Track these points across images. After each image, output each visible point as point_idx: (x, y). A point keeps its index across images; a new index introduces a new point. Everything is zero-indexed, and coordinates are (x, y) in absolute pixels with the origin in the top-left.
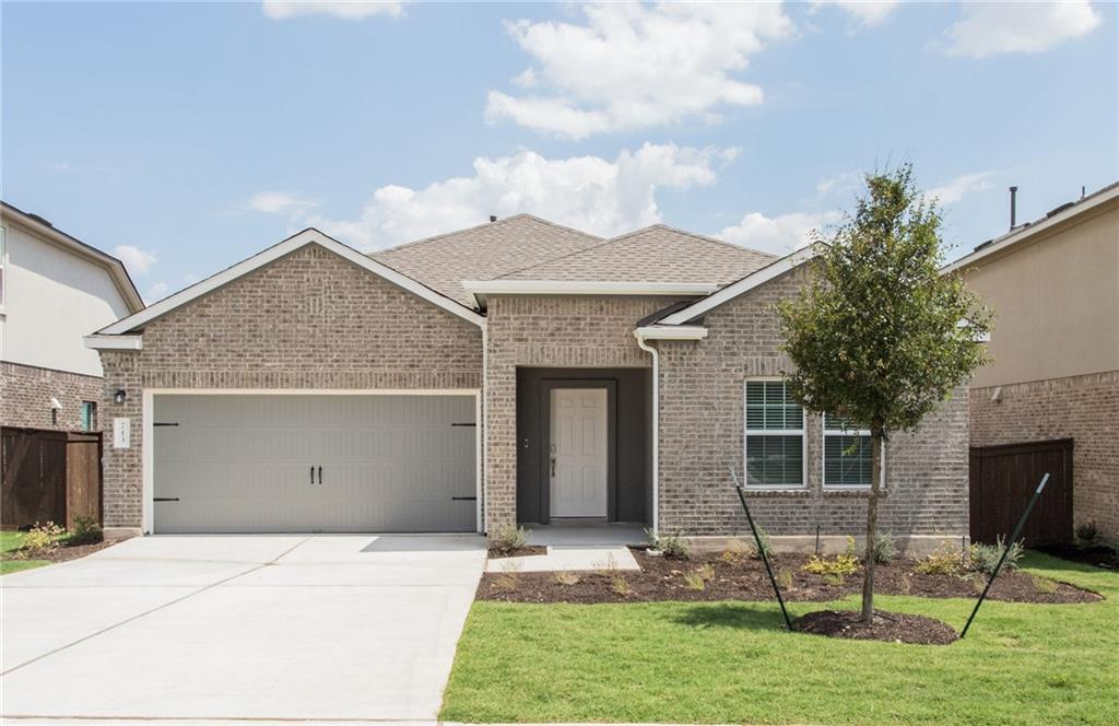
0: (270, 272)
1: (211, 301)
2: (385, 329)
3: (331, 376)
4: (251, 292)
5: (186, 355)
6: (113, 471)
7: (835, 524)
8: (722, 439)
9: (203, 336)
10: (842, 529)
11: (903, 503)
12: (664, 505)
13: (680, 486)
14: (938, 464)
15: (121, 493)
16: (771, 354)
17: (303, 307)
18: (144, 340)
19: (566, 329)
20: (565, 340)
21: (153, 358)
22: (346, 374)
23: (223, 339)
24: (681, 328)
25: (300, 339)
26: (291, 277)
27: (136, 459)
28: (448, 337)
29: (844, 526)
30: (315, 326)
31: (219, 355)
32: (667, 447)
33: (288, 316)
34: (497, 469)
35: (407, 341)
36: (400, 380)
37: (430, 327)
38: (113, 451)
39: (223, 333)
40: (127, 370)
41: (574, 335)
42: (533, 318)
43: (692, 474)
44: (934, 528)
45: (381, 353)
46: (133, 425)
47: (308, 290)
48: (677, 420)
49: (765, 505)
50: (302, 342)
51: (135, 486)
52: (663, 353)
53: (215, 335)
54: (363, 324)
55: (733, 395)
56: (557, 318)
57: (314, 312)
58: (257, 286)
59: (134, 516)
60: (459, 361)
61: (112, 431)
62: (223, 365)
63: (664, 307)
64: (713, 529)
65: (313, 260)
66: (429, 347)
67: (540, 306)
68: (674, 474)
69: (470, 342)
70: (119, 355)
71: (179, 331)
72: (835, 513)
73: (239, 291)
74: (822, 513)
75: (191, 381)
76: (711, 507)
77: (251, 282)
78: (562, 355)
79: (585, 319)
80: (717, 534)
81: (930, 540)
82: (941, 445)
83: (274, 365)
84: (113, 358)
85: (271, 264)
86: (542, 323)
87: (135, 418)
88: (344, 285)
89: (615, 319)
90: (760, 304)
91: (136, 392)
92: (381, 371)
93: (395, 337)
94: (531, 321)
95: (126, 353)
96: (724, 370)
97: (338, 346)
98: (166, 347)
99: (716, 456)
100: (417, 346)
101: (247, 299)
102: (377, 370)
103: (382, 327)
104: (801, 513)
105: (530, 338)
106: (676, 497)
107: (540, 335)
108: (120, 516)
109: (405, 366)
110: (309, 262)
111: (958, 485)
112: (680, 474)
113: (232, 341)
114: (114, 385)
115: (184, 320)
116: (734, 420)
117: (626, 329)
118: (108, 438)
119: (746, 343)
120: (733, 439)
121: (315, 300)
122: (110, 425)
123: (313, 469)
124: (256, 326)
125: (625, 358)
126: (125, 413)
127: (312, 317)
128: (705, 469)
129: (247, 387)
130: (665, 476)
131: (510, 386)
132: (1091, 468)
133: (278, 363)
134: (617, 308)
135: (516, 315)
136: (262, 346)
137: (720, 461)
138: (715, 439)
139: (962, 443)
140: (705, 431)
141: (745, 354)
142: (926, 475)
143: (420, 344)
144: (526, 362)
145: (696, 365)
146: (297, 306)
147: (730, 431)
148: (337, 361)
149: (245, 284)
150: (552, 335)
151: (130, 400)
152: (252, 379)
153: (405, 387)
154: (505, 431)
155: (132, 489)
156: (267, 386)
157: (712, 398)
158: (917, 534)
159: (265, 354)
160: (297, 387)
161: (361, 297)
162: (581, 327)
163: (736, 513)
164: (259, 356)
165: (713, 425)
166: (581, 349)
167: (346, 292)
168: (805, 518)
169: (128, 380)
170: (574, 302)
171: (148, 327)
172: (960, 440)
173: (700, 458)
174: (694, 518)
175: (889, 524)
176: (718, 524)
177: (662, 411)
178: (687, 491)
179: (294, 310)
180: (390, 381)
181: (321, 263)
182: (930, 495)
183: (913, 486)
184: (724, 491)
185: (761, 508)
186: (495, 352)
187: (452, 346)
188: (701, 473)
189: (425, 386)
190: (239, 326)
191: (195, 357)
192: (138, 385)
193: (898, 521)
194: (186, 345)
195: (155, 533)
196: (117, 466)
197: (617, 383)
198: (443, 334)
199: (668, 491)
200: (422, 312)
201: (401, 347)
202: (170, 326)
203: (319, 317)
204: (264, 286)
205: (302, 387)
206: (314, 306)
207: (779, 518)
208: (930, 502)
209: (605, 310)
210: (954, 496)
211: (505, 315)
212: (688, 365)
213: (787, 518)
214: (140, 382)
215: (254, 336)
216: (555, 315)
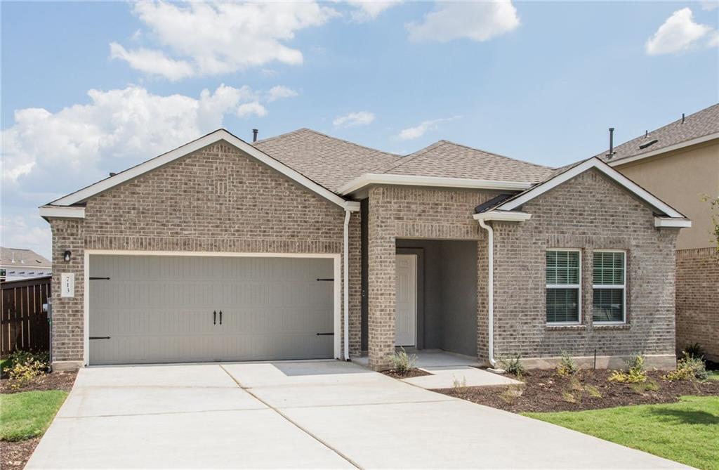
0: (188, 161)
1: (141, 182)
2: (273, 207)
3: (234, 242)
4: (172, 176)
5: (121, 224)
6: (61, 315)
7: (600, 348)
8: (533, 291)
9: (134, 209)
10: (604, 351)
11: (639, 333)
12: (497, 337)
13: (507, 323)
14: (658, 307)
15: (67, 333)
16: (562, 233)
17: (213, 189)
18: (86, 211)
19: (429, 212)
20: (428, 220)
21: (94, 225)
22: (245, 241)
23: (150, 211)
24: (511, 213)
25: (210, 213)
26: (203, 166)
27: (80, 306)
28: (319, 215)
29: (605, 349)
30: (221, 204)
31: (147, 225)
32: (499, 296)
33: (200, 196)
34: (383, 313)
35: (289, 217)
36: (285, 246)
37: (306, 207)
38: (60, 299)
39: (150, 207)
40: (72, 235)
41: (434, 216)
42: (408, 203)
43: (515, 315)
44: (656, 350)
45: (271, 226)
46: (77, 279)
47: (217, 176)
48: (505, 277)
49: (559, 336)
50: (212, 216)
51: (79, 328)
52: (497, 230)
53: (143, 209)
54: (257, 203)
55: (540, 261)
56: (423, 204)
57: (221, 193)
58: (178, 172)
59: (78, 351)
60: (327, 233)
61: (59, 283)
62: (150, 232)
63: (492, 198)
64: (527, 354)
65: (220, 154)
66: (305, 222)
67: (412, 194)
68: (503, 316)
69: (335, 219)
70: (67, 222)
71: (115, 204)
72: (600, 341)
73: (163, 175)
74: (592, 341)
75: (125, 244)
76: (526, 338)
77: (173, 168)
78: (426, 230)
79: (441, 205)
80: (530, 357)
81: (655, 357)
82: (660, 295)
83: (190, 233)
84: (61, 224)
85: (188, 156)
86: (413, 207)
87: (78, 273)
88: (243, 173)
89: (461, 206)
90: (556, 198)
91: (80, 253)
92: (271, 239)
93: (280, 214)
94: (406, 205)
95: (73, 221)
96: (535, 243)
97: (238, 220)
98: (104, 217)
99: (529, 302)
100: (297, 221)
101: (169, 181)
102: (267, 239)
103: (271, 206)
104: (580, 341)
105: (405, 217)
106: (504, 331)
107: (412, 215)
108: (66, 352)
109: (288, 236)
110: (217, 155)
111: (670, 321)
112: (507, 316)
113: (157, 214)
114: (62, 246)
115: (119, 197)
116: (541, 278)
117: (468, 213)
118: (56, 289)
119: (547, 224)
120: (540, 291)
121: (221, 184)
122: (58, 279)
123: (215, 313)
124: (176, 202)
125: (468, 233)
126: (71, 269)
127: (219, 197)
128: (523, 312)
129: (169, 250)
130: (498, 317)
131: (392, 252)
132: (690, 309)
133: (193, 232)
134: (462, 197)
135: (396, 201)
136: (180, 218)
137: (532, 306)
138: (529, 291)
139: (671, 293)
140: (523, 285)
141: (547, 232)
142: (651, 314)
143: (299, 220)
144: (403, 235)
145: (517, 239)
146: (207, 188)
147: (538, 285)
148: (238, 231)
149: (167, 170)
150: (420, 215)
151: (74, 259)
152: (173, 244)
153: (288, 251)
154: (388, 284)
155: (77, 329)
156: (185, 249)
157: (527, 262)
158: (647, 354)
159: (183, 225)
160: (207, 250)
161: (255, 183)
162: (439, 210)
163: (542, 342)
164: (178, 225)
165: (528, 281)
166: (439, 226)
167: (245, 178)
168: (583, 345)
169: (73, 243)
170: (434, 191)
171: (90, 201)
172: (670, 291)
173: (520, 304)
174: (516, 346)
175: (630, 347)
176: (531, 349)
177: (496, 271)
178: (512, 327)
179: (205, 191)
180: (277, 247)
181: (226, 156)
182: (654, 328)
183: (644, 322)
184: (534, 326)
185: (557, 338)
186: (381, 226)
187: (322, 222)
188: (521, 314)
189: (302, 251)
190: (162, 202)
191: (128, 225)
192: (82, 247)
193: (636, 346)
194: (121, 216)
195: (90, 365)
196: (64, 312)
197: (424, 251)
198: (315, 213)
199: (500, 327)
200: (300, 196)
201: (285, 221)
202: (108, 201)
203: (224, 197)
204: (183, 172)
205: (212, 250)
206: (221, 189)
207: (567, 345)
208: (654, 332)
209: (454, 199)
210: (667, 329)
211: (388, 200)
212: (512, 239)
213: (572, 345)
214: (83, 245)
215: (175, 210)
216: (421, 201)
